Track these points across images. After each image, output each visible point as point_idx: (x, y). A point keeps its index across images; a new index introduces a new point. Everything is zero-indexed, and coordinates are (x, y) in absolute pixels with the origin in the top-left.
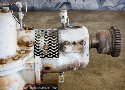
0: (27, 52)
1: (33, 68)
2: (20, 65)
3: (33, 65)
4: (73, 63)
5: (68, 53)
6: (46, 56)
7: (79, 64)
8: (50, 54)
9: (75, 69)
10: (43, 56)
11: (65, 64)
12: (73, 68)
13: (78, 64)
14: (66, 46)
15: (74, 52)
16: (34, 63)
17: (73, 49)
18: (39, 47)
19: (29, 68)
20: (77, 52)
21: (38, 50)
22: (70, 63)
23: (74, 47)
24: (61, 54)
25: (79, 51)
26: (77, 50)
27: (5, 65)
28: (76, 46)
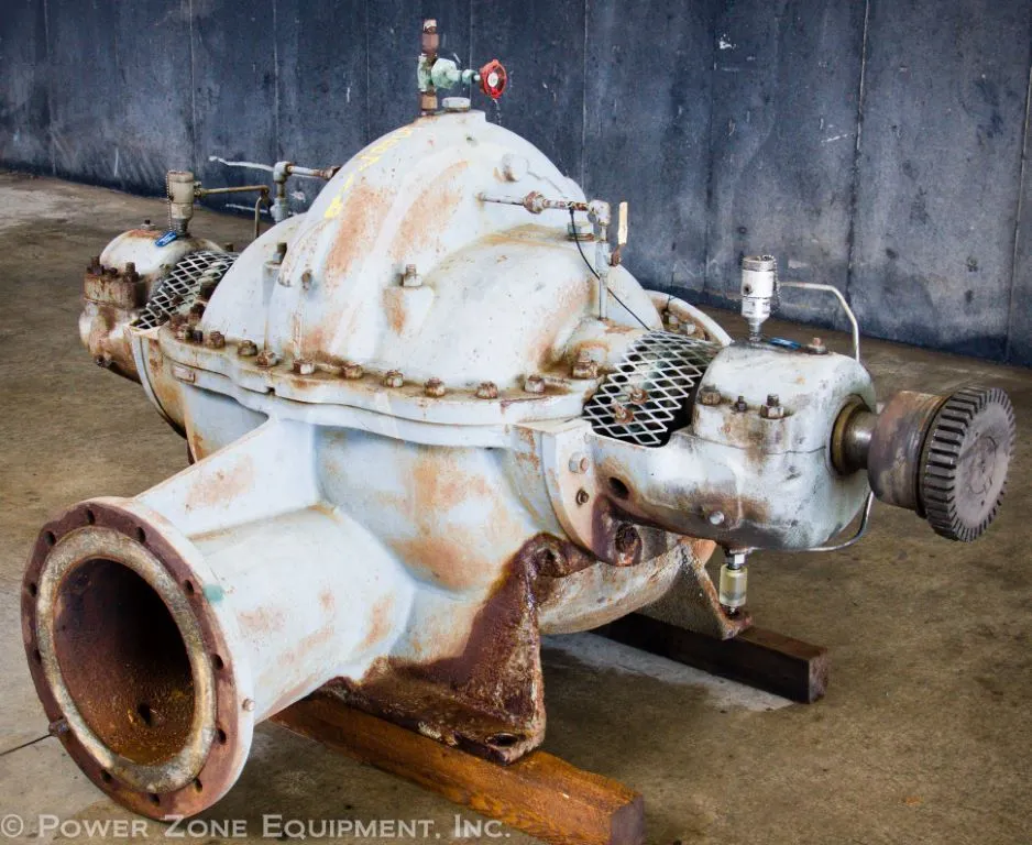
1: (539, 454)
3: (537, 439)
4: (712, 490)
5: (706, 440)
6: (619, 430)
7: (740, 503)
8: (635, 428)
9: (715, 520)
10: (607, 427)
11: (682, 484)
12: (710, 515)
13: (735, 501)
14: (700, 408)
15: (725, 441)
16: (541, 433)
17: (727, 429)
18: (614, 390)
19: (526, 448)
20: (741, 444)
21: (606, 400)
22: (702, 489)
23: (728, 422)
24: (679, 439)
25: (748, 444)
26: (739, 437)
28: (742, 417)
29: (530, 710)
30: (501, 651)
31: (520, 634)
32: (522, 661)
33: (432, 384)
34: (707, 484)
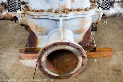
0: (95, 6)
1: (99, 14)
2: (93, 12)
3: (99, 12)
5: (115, 7)
6: (104, 8)
7: (120, 13)
8: (106, 8)
9: (117, 16)
10: (102, 8)
12: (116, 16)
14: (114, 3)
16: (100, 11)
17: (118, 5)
18: (99, 3)
19: (97, 14)
21: (99, 5)
22: (115, 13)
24: (111, 8)
25: (121, 6)
27: (88, 11)
28: (120, 3)
29: (94, 44)
30: (88, 39)
31: (91, 36)
32: (92, 39)
33: (86, 9)
34: (116, 12)
